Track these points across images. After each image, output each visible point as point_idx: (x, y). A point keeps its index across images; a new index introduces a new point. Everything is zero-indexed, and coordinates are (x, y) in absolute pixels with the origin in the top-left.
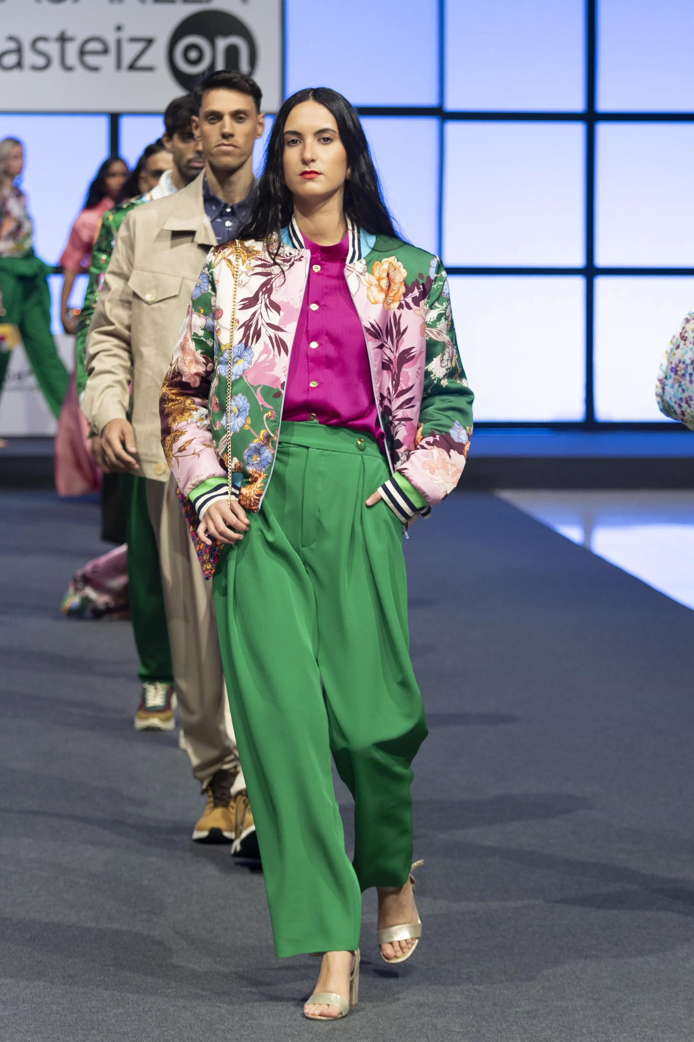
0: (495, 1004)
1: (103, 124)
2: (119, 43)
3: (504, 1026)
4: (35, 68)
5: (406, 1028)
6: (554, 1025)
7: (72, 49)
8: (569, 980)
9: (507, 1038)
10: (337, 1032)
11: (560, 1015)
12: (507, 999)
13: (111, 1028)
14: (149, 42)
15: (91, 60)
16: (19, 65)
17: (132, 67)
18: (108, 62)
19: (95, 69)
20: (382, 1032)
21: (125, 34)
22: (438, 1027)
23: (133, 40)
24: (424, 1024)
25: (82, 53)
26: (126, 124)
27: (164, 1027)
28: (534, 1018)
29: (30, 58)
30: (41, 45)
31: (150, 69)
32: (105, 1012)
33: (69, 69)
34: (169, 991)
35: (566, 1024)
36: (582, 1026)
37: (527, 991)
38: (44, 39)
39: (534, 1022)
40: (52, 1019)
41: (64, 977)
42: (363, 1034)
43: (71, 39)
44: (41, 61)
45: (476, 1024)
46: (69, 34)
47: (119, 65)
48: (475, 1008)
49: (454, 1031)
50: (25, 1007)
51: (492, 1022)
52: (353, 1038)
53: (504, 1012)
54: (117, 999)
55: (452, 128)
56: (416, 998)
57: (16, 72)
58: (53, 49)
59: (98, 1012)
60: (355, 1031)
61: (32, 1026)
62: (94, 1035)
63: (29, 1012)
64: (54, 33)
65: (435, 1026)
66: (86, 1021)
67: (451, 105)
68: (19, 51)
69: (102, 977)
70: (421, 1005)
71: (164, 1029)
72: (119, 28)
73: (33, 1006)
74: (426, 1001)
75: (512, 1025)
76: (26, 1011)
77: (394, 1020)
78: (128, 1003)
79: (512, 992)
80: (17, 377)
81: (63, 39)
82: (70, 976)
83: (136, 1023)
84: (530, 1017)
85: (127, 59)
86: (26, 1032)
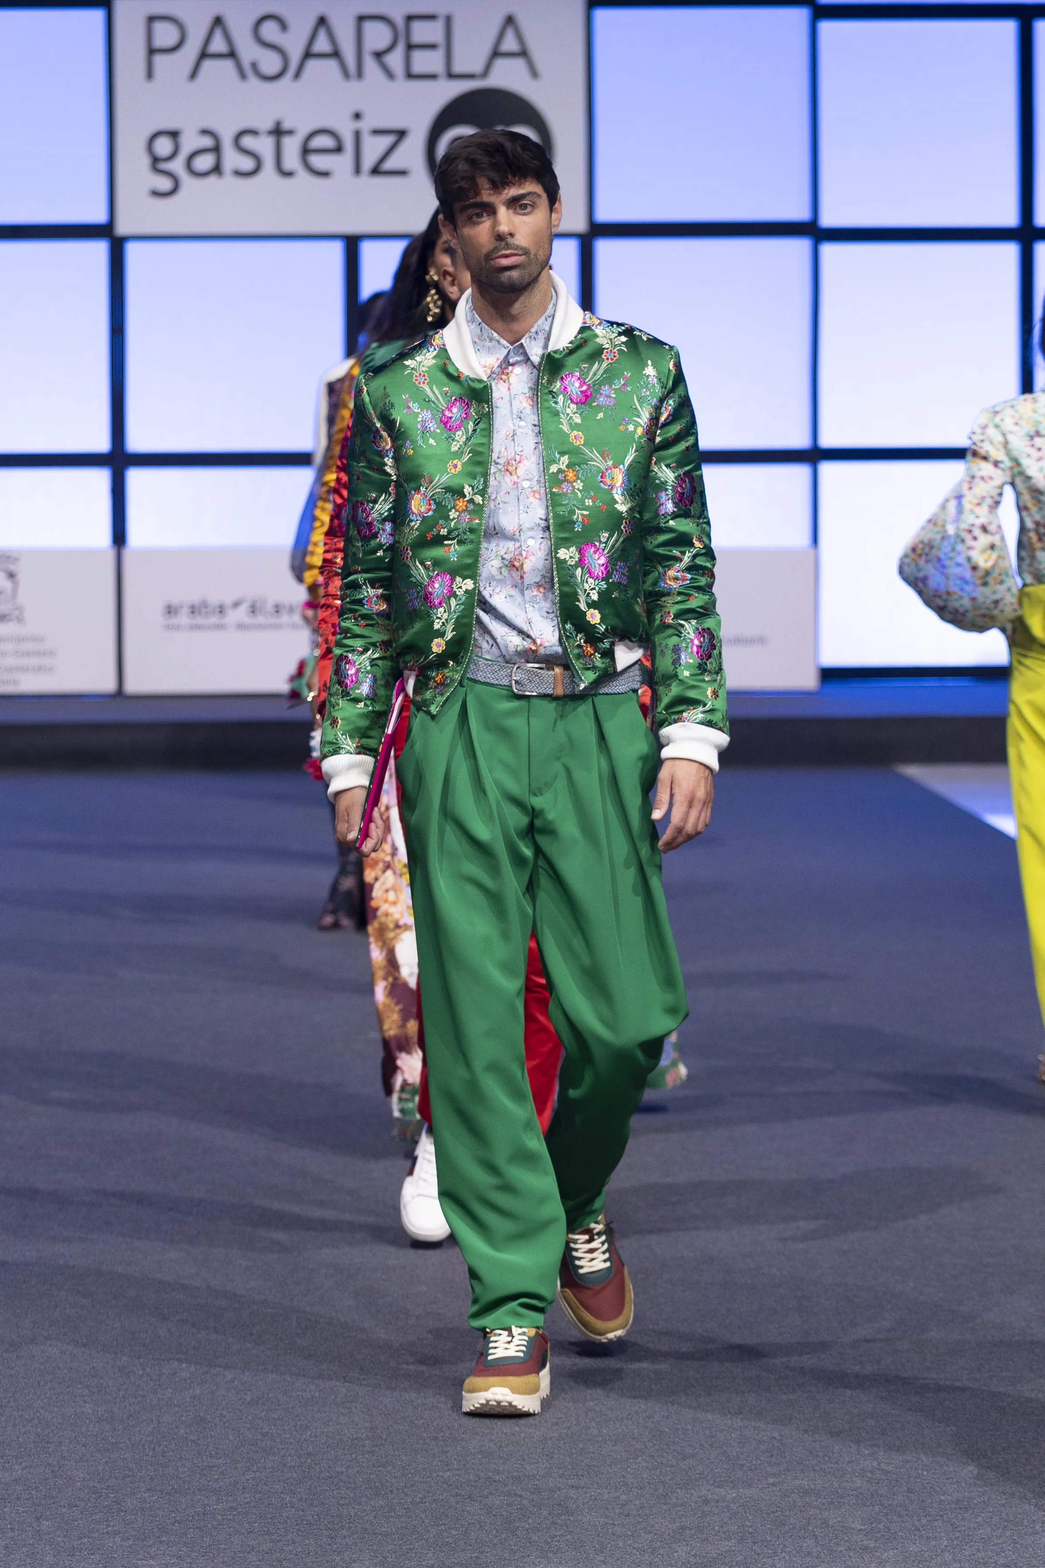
0: (910, 1491)
1: (336, 251)
2: (357, 135)
3: (924, 1521)
4: (239, 173)
5: (785, 1525)
6: (995, 1519)
7: (291, 147)
8: (1015, 1457)
9: (927, 1538)
10: (688, 1532)
11: (1003, 1506)
12: (927, 1483)
13: (368, 1526)
14: (401, 134)
15: (318, 161)
16: (217, 169)
17: (376, 171)
18: (342, 163)
19: (325, 174)
20: (751, 1530)
21: (365, 125)
22: (831, 1523)
23: (377, 132)
24: (810, 1519)
25: (306, 151)
26: (367, 249)
27: (442, 1525)
28: (966, 1509)
29: (232, 159)
30: (248, 142)
31: (402, 173)
32: (359, 1504)
33: (289, 174)
34: (448, 1474)
35: (1012, 1518)
36: (1034, 1521)
37: (955, 1471)
38: (253, 132)
39: (966, 1515)
40: (285, 1514)
41: (300, 1456)
42: (724, 1533)
43: (290, 132)
44: (247, 164)
45: (884, 1519)
46: (287, 125)
47: (358, 170)
48: (881, 1496)
49: (853, 1529)
50: (245, 1498)
51: (907, 1515)
52: (711, 1539)
53: (923, 1501)
54: (375, 1486)
55: (830, 251)
56: (798, 1482)
57: (212, 179)
58: (264, 146)
59: (348, 1504)
60: (713, 1529)
61: (256, 1525)
62: (345, 1537)
63: (252, 1505)
64: (266, 124)
65: (825, 1522)
66: (332, 1516)
67: (828, 219)
68: (217, 149)
69: (354, 1455)
70: (807, 1492)
71: (443, 1527)
72: (357, 116)
73: (258, 1496)
74: (813, 1487)
75: (936, 1520)
76: (247, 1503)
77: (768, 1514)
78: (391, 1492)
79: (934, 1474)
80: (218, 610)
81: (278, 132)
82: (309, 1454)
83: (403, 1519)
84: (960, 1508)
85: (369, 160)
86: (249, 1533)
